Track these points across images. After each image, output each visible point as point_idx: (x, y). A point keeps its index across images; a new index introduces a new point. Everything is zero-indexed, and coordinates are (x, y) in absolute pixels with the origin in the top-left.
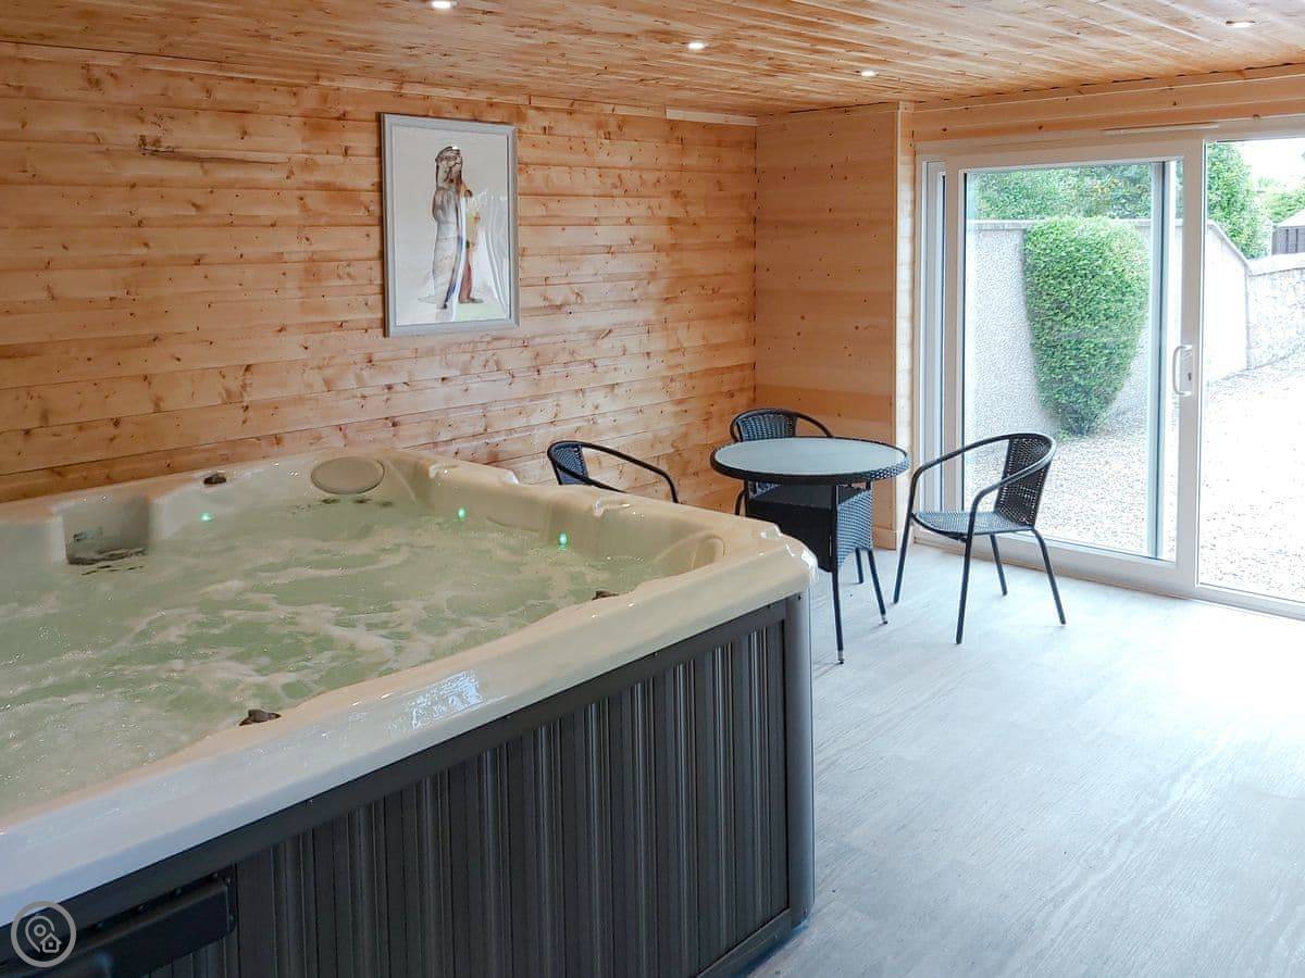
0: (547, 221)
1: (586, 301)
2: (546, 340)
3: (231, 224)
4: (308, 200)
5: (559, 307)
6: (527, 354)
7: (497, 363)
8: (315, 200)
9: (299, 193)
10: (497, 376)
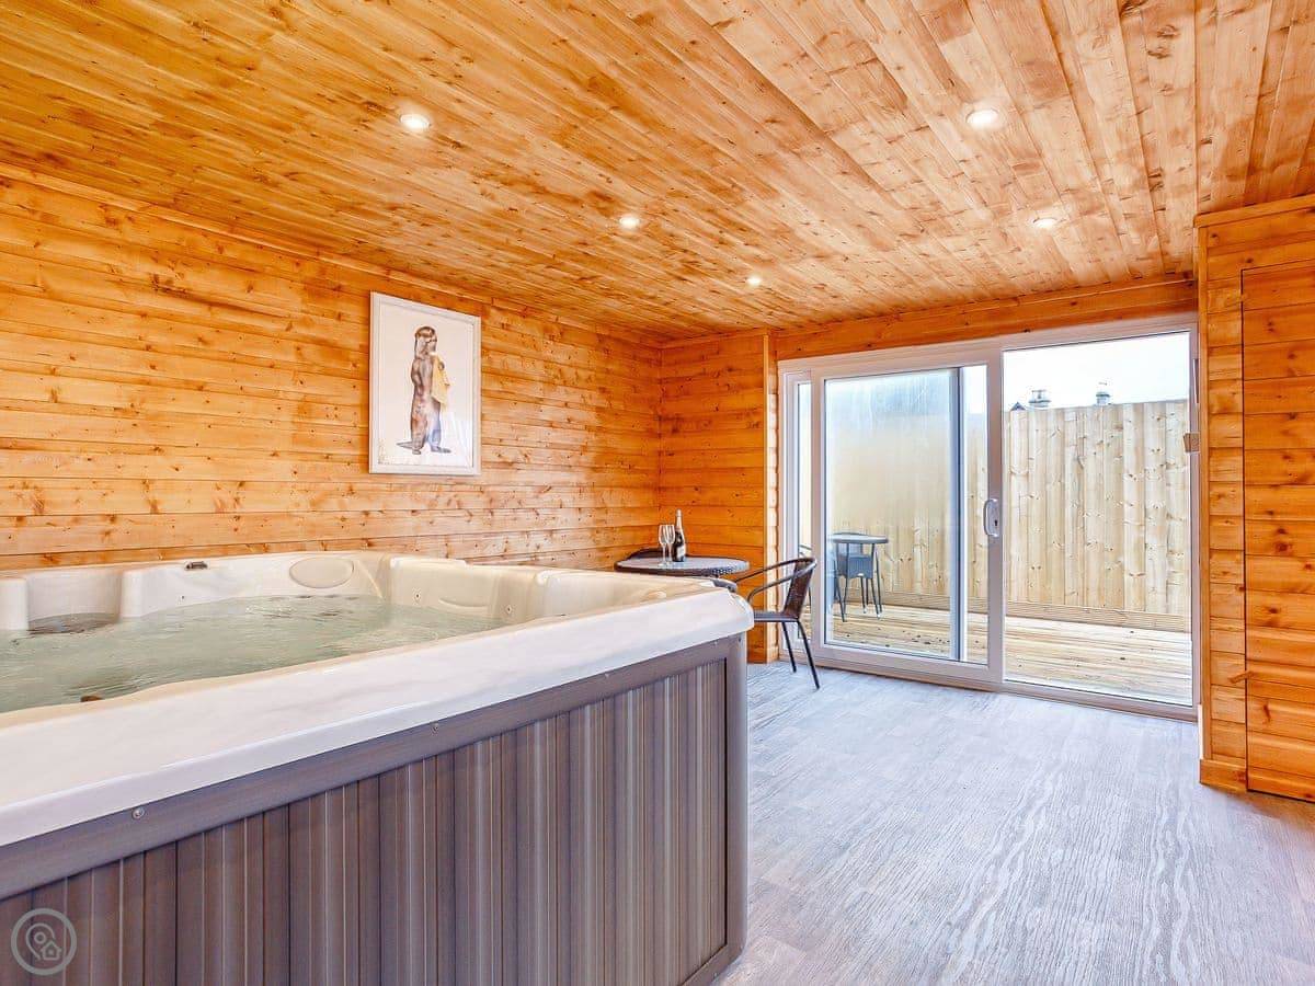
0: (503, 395)
1: (532, 461)
2: (498, 489)
3: (234, 361)
4: (303, 351)
5: (511, 464)
6: (483, 498)
7: (459, 503)
8: (310, 351)
9: (296, 344)
10: (459, 513)
